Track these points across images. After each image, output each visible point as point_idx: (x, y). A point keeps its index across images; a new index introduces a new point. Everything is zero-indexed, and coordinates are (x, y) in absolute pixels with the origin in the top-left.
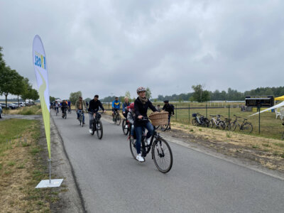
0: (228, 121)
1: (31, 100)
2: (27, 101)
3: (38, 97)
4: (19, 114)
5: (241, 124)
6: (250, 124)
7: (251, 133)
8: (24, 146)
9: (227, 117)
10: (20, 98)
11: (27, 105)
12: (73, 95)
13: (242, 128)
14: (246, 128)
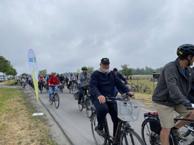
0: (137, 87)
1: (12, 76)
2: (9, 76)
3: (16, 74)
4: (5, 85)
5: (144, 88)
6: (149, 88)
7: (149, 93)
8: (18, 101)
9: (136, 84)
10: (5, 75)
11: (9, 79)
12: (41, 72)
13: (145, 91)
14: (147, 91)
